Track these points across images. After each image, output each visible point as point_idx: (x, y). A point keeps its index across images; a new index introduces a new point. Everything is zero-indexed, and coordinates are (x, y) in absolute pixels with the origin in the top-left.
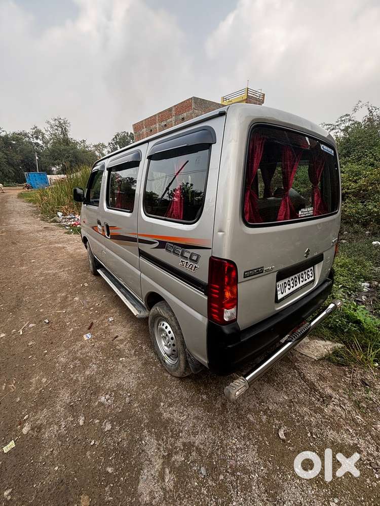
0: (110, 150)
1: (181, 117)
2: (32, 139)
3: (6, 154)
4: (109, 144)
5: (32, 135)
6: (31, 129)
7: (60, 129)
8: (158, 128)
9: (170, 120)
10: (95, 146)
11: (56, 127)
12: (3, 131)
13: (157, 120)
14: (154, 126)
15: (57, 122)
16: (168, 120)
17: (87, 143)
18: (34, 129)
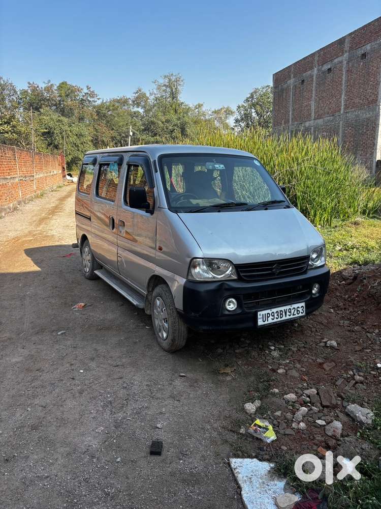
0: (239, 118)
1: (360, 52)
2: (131, 107)
3: (96, 130)
4: (239, 107)
5: (133, 102)
6: (134, 93)
7: (168, 90)
8: (314, 77)
9: (340, 59)
10: (215, 112)
11: (164, 88)
12: (98, 99)
13: (316, 63)
14: (310, 72)
15: (167, 80)
16: (336, 60)
17: (204, 109)
18: (137, 93)
